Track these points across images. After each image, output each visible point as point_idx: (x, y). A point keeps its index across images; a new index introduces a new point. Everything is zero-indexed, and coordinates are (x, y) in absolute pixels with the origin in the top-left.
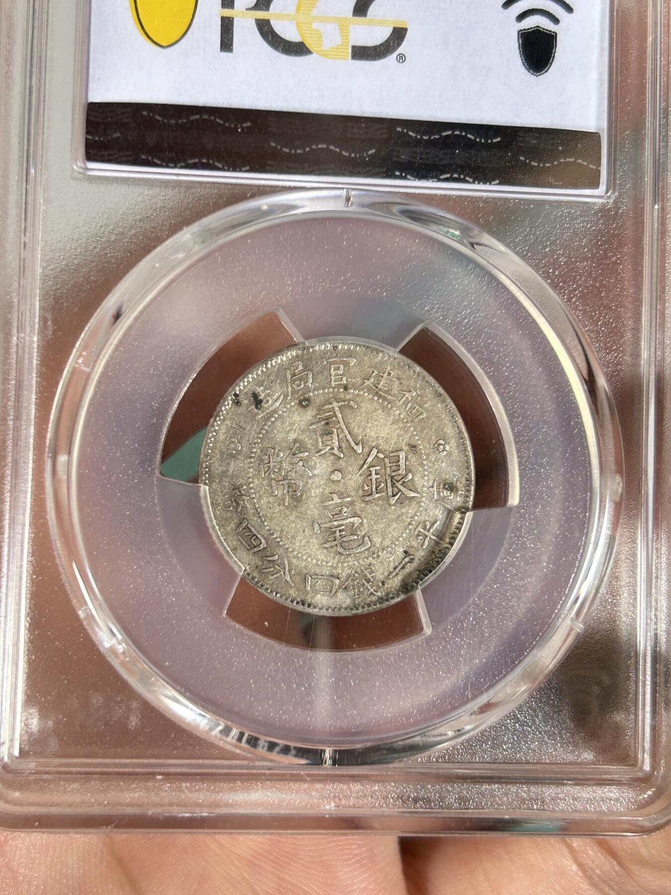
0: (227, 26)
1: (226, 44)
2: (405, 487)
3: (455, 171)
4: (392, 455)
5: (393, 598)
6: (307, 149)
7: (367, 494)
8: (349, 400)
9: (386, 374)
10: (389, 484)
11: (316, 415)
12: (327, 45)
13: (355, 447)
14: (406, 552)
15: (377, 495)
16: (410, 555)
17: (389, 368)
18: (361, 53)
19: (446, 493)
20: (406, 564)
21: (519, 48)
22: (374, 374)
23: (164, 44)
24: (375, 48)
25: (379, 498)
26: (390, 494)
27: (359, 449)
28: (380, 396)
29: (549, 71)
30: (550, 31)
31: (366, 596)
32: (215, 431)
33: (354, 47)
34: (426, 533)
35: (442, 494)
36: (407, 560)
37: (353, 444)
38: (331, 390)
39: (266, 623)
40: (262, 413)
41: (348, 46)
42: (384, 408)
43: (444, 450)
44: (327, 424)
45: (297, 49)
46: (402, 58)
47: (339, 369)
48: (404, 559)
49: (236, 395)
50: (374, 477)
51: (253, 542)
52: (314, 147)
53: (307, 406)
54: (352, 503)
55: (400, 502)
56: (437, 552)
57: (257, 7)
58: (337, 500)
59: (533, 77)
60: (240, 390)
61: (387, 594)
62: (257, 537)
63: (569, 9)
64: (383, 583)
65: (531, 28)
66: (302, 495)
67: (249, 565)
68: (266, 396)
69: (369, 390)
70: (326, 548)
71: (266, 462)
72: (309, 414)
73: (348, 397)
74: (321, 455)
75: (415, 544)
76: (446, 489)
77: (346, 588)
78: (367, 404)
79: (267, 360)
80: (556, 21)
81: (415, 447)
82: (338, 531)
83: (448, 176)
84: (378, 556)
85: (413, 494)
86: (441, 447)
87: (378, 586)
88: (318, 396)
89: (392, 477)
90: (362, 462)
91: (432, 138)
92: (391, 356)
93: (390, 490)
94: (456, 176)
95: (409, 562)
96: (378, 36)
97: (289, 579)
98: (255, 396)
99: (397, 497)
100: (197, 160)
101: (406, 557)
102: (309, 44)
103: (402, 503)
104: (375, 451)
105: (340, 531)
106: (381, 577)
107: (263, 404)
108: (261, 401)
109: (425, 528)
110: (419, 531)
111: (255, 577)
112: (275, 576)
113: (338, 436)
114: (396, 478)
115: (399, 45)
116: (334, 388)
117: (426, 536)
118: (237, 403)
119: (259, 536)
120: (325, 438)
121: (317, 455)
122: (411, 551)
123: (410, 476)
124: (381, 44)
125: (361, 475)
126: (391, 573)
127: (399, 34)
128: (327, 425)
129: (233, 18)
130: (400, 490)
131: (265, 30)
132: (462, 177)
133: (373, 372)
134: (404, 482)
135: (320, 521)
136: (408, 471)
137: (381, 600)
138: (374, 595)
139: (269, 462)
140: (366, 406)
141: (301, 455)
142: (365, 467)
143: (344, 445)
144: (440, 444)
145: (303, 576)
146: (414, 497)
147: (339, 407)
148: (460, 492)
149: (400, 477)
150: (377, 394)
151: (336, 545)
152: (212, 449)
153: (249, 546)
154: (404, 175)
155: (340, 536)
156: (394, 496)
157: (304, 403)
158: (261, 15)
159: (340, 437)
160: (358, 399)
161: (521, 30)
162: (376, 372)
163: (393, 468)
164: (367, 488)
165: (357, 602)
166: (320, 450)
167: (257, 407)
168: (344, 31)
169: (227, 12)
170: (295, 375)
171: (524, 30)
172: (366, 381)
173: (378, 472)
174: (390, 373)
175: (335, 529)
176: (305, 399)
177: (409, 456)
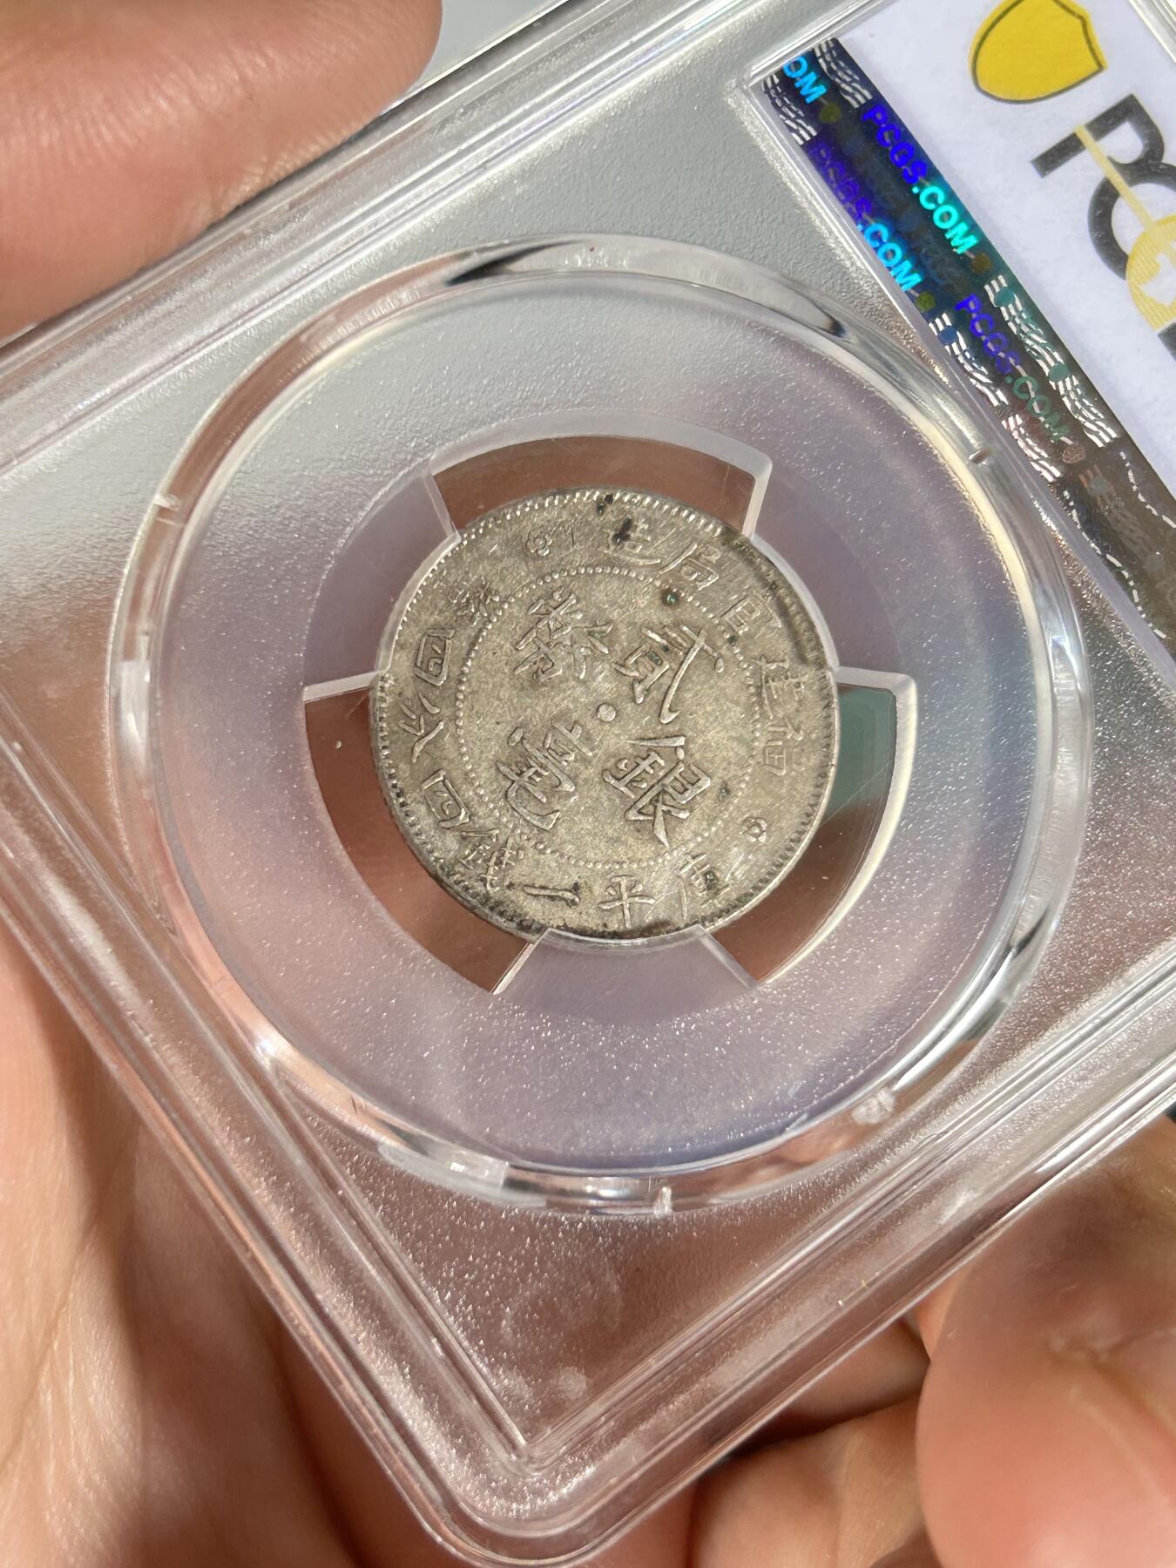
0: (1068, 147)
1: (1050, 160)
2: (664, 818)
3: (1131, 569)
4: (693, 768)
5: (501, 914)
6: (1002, 354)
7: (614, 772)
8: (721, 656)
9: (794, 681)
10: (651, 795)
11: (668, 626)
12: (1151, 290)
13: (666, 711)
14: (576, 886)
15: (623, 789)
16: (577, 895)
17: (804, 679)
19: (699, 882)
20: (562, 899)
22: (781, 664)
23: (982, 85)
25: (623, 796)
26: (640, 805)
27: (668, 718)
28: (759, 694)
31: (475, 874)
32: (542, 506)
34: (625, 896)
35: (693, 877)
36: (568, 895)
37: (667, 705)
38: (716, 622)
39: (339, 745)
40: (614, 550)
42: (749, 709)
43: (756, 836)
44: (666, 649)
45: (1115, 257)
47: (751, 611)
48: (566, 890)
49: (609, 499)
50: (645, 765)
51: (432, 663)
52: (1012, 361)
53: (670, 604)
54: (585, 761)
55: (639, 828)
57: (1123, 168)
58: (575, 736)
60: (620, 499)
61: (499, 903)
62: (441, 665)
64: (511, 886)
66: (544, 685)
67: (395, 681)
68: (638, 539)
69: (756, 673)
70: (498, 769)
71: (553, 604)
72: (661, 615)
73: (724, 651)
74: (618, 671)
75: (598, 890)
76: (706, 879)
77: (464, 838)
78: (734, 680)
79: (687, 507)
81: (728, 792)
82: (533, 770)
83: (1118, 564)
84: (542, 852)
85: (662, 836)
86: (757, 831)
87: (503, 880)
88: (694, 609)
89: (665, 792)
90: (652, 735)
91: (1148, 507)
93: (646, 800)
94: (1126, 574)
95: (567, 902)
97: (418, 749)
98: (629, 525)
99: (641, 818)
101: (570, 891)
102: (1133, 266)
103: (638, 831)
104: (681, 741)
105: (536, 774)
106: (516, 881)
107: (626, 543)
108: (627, 538)
109: (630, 889)
110: (620, 885)
111: (385, 701)
112: (407, 728)
113: (662, 675)
114: (667, 797)
116: (721, 623)
117: (620, 899)
118: (600, 508)
119: (445, 669)
120: (646, 660)
121: (614, 666)
122: (585, 893)
123: (683, 815)
125: (634, 745)
126: (533, 886)
128: (665, 651)
129: (1084, 148)
130: (654, 815)
131: (1105, 199)
132: (1131, 583)
133: (783, 661)
134: (669, 812)
135: (528, 735)
136: (690, 807)
137: (486, 900)
138: (485, 886)
139: (555, 609)
140: (730, 685)
141: (597, 644)
142: (649, 744)
143: (655, 693)
144: (759, 826)
145: (436, 767)
146: (660, 842)
147: (702, 649)
148: (716, 901)
149: (672, 803)
150: (759, 688)
151: (513, 782)
152: (515, 519)
153: (422, 662)
154: (1072, 504)
155: (530, 777)
156: (640, 812)
157: (669, 598)
158: (1118, 180)
159: (663, 681)
160: (732, 667)
163: (678, 785)
164: (622, 767)
166: (623, 666)
167: (616, 537)
169: (1086, 137)
170: (698, 558)
172: (764, 660)
173: (656, 766)
174: (799, 686)
175: (532, 763)
176: (676, 596)
177: (709, 794)
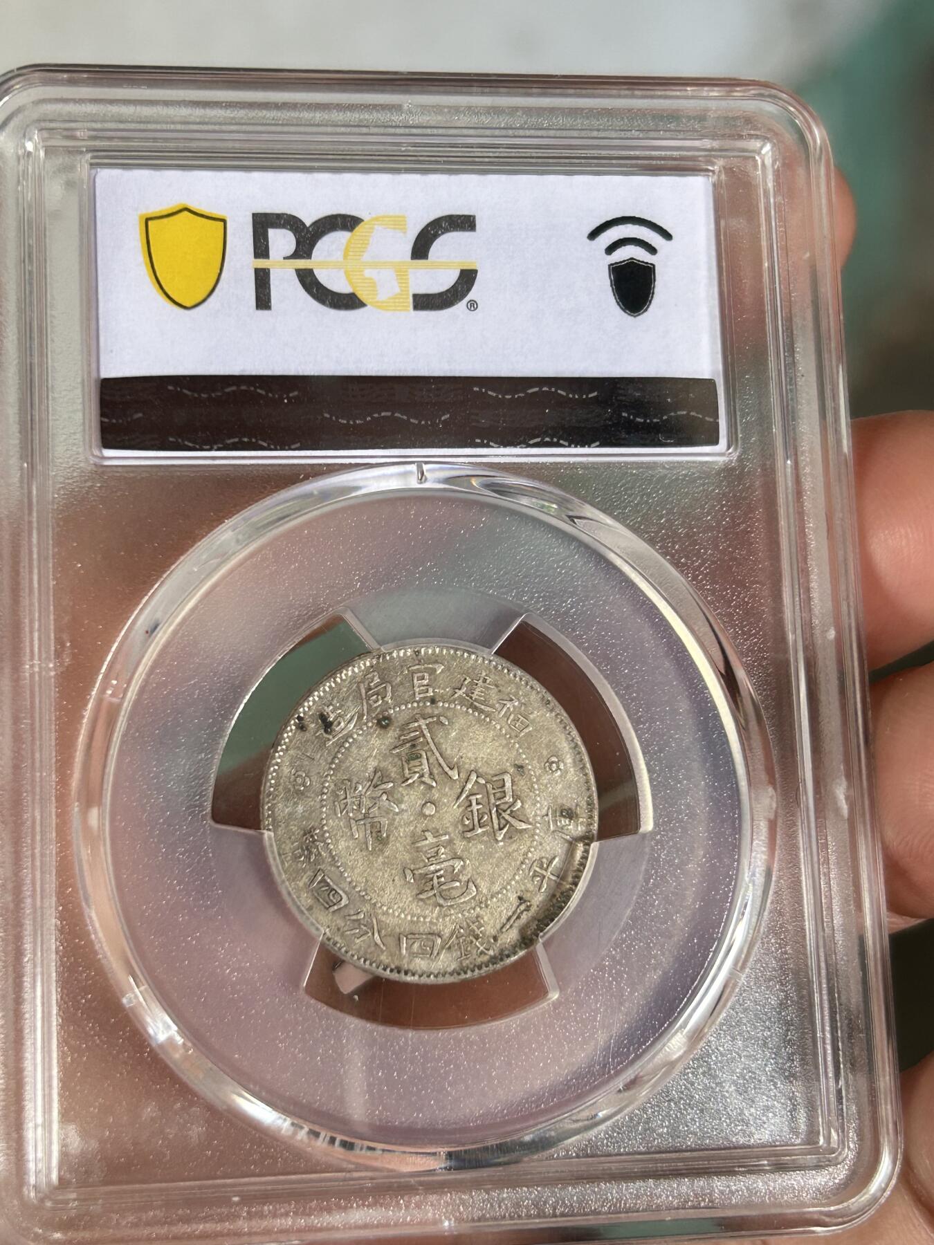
0: (262, 280)
1: (263, 301)
2: (514, 817)
3: (546, 434)
4: (495, 779)
5: (508, 956)
6: (368, 419)
7: (466, 829)
8: (438, 716)
9: (481, 681)
10: (494, 816)
11: (400, 736)
12: (383, 296)
13: (450, 773)
14: (520, 898)
15: (480, 831)
16: (525, 901)
17: (484, 674)
18: (424, 302)
19: (565, 822)
20: (522, 913)
21: (611, 286)
22: (466, 682)
23: (188, 305)
24: (441, 294)
25: (484, 834)
26: (496, 826)
27: (455, 775)
28: (475, 709)
29: (649, 309)
30: (647, 263)
31: (475, 956)
32: (277, 764)
33: (415, 296)
34: (544, 873)
35: (559, 824)
36: (523, 907)
37: (447, 769)
38: (415, 705)
39: (356, 997)
40: (334, 737)
41: (408, 294)
42: (479, 720)
43: (558, 768)
44: (414, 746)
45: (349, 302)
46: (473, 305)
47: (423, 678)
48: (518, 906)
49: (299, 718)
50: (475, 807)
51: (331, 898)
52: (376, 415)
53: (388, 725)
54: (450, 841)
55: (509, 837)
56: (558, 895)
57: (296, 255)
58: (431, 839)
59: (630, 319)
60: (305, 713)
61: (502, 951)
62: (336, 892)
63: (667, 235)
64: (495, 938)
65: (624, 261)
66: (388, 836)
67: (329, 926)
68: (336, 718)
69: (462, 701)
70: (422, 900)
71: (343, 797)
72: (392, 734)
73: (436, 712)
74: (409, 785)
75: (530, 886)
76: (564, 817)
77: (450, 948)
78: (463, 719)
79: (335, 674)
80: (652, 250)
81: (522, 767)
82: (435, 878)
83: (539, 440)
84: (487, 906)
85: (524, 826)
86: (554, 765)
87: (489, 942)
88: (399, 713)
89: (497, 806)
90: (460, 790)
91: (516, 396)
92: (485, 659)
93: (495, 821)
94: (547, 439)
95: (525, 910)
96: (444, 280)
97: (379, 941)
98: (323, 718)
99: (505, 830)
100: (236, 440)
101: (521, 904)
102: (362, 295)
103: (511, 838)
104: (474, 777)
105: (438, 877)
106: (493, 932)
107: (333, 727)
108: (331, 723)
109: (541, 867)
110: (535, 871)
111: (337, 943)
112: (361, 939)
113: (428, 759)
114: (502, 807)
115: (469, 290)
116: (418, 702)
117: (544, 877)
118: (302, 727)
119: (341, 892)
120: (413, 763)
121: (404, 785)
122: (527, 896)
123: (519, 804)
124: (447, 291)
125: (458, 807)
126: (504, 925)
127: (467, 278)
128: (412, 750)
129: (269, 270)
130: (507, 822)
131: (308, 281)
132: (555, 440)
133: (465, 679)
134: (512, 811)
135: (412, 867)
136: (516, 797)
137: (494, 960)
138: (485, 954)
139: (346, 798)
140: (459, 721)
141: (384, 786)
142: (464, 796)
143: (435, 771)
144: (553, 762)
145: (397, 937)
146: (525, 830)
147: (427, 725)
148: (581, 820)
149: (507, 806)
150: (472, 706)
151: (435, 895)
152: (277, 785)
153: (327, 903)
154: (485, 442)
155: (438, 883)
156: (501, 829)
157: (383, 723)
158: (302, 264)
159: (431, 761)
160: (449, 714)
161: (612, 264)
162: (468, 680)
163: (498, 795)
164: (467, 822)
165: (464, 965)
166: (408, 779)
167: (326, 731)
168: (401, 275)
169: (262, 263)
170: (370, 689)
171: (616, 263)
172: (457, 691)
173: (480, 801)
174: (486, 680)
175: (431, 876)
176: (385, 718)
177: (516, 779)
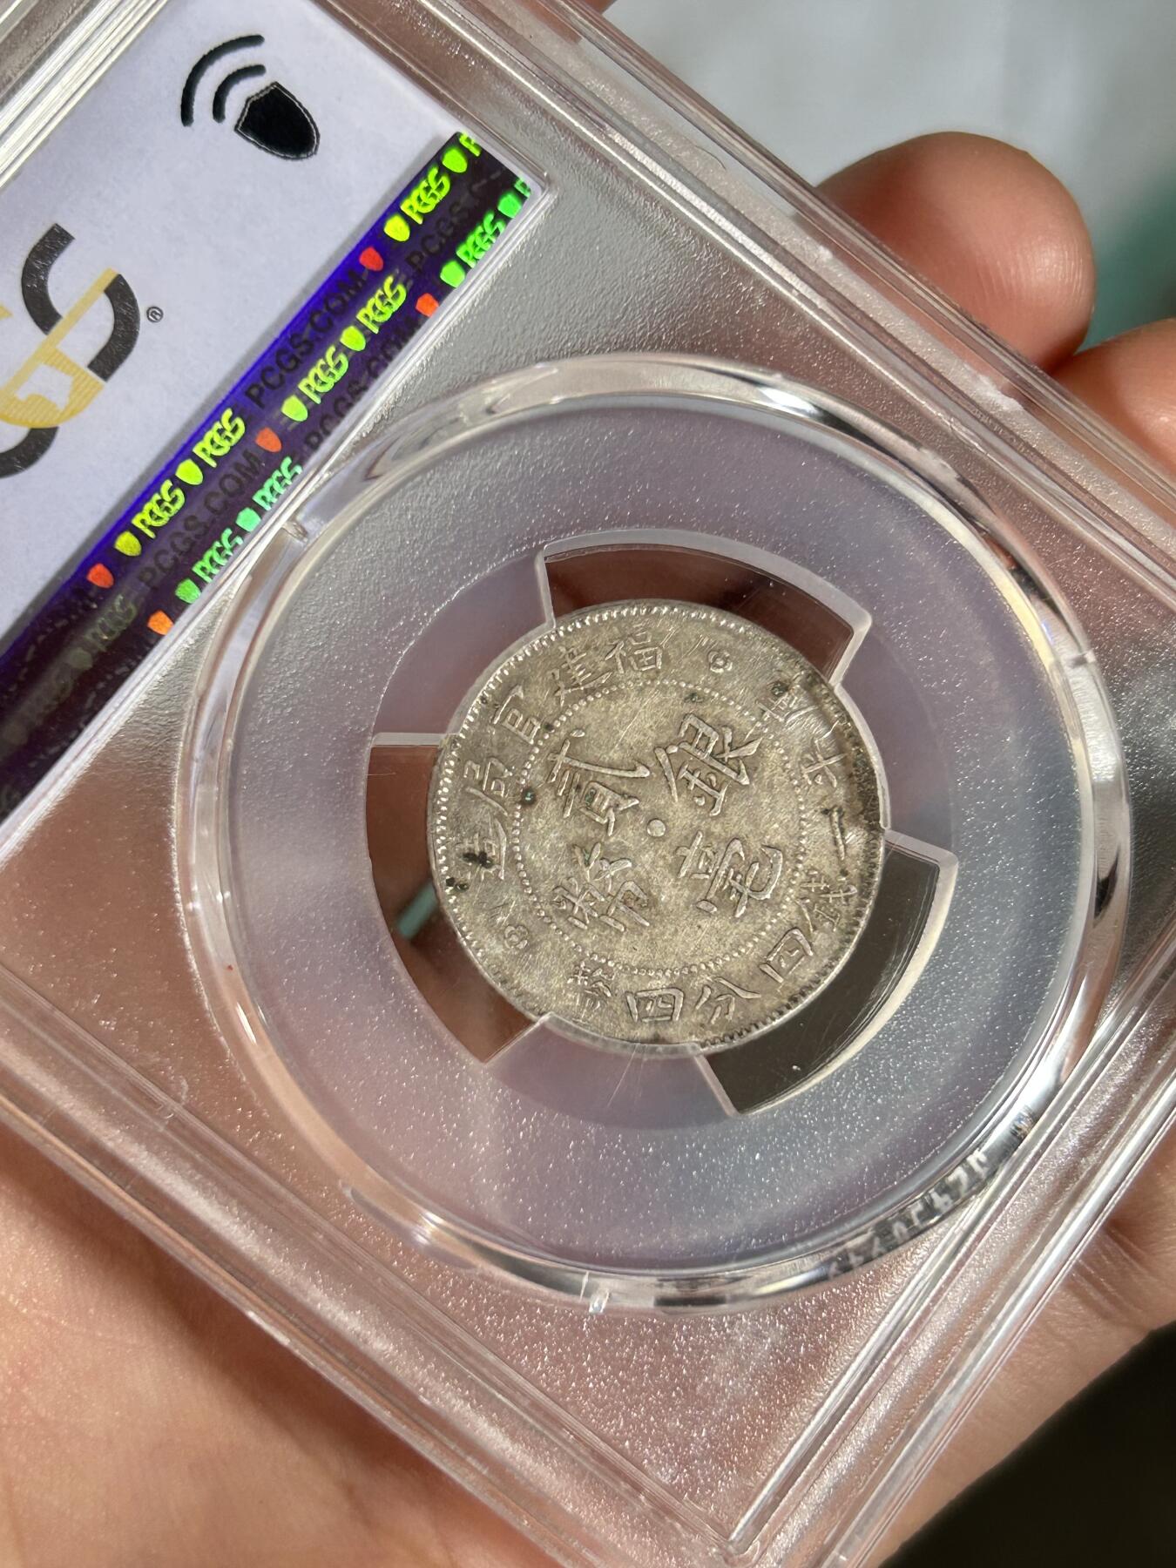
2: (737, 748)
4: (682, 734)
5: (872, 875)
7: (709, 808)
8: (568, 736)
9: (568, 660)
10: (719, 766)
11: (556, 793)
12: (61, 400)
13: (636, 775)
14: (826, 812)
15: (723, 794)
16: (832, 810)
17: (563, 650)
18: (107, 362)
19: (785, 700)
20: (840, 821)
21: (260, 147)
22: (558, 677)
24: (113, 337)
25: (728, 793)
26: (733, 775)
27: (643, 772)
28: (592, 691)
29: (320, 131)
30: (267, 88)
31: (845, 908)
32: (480, 946)
33: (91, 366)
34: (819, 766)
35: (782, 708)
36: (835, 815)
37: (631, 775)
38: (537, 751)
39: (795, 1067)
40: (499, 864)
41: (83, 373)
42: (610, 697)
43: (726, 659)
44: (579, 788)
45: (36, 443)
46: (155, 313)
47: (515, 718)
48: (831, 821)
49: (450, 882)
50: (694, 779)
51: (664, 1006)
53: (534, 796)
54: (709, 835)
55: (753, 770)
56: (853, 770)
58: (689, 853)
59: (313, 159)
60: (447, 872)
61: (862, 878)
62: (661, 996)
63: (254, 40)
64: (844, 873)
65: (244, 110)
66: (649, 894)
67: (691, 1034)
68: (481, 844)
69: (572, 699)
71: (570, 907)
72: (548, 804)
73: (563, 733)
74: (615, 829)
75: (821, 792)
76: (779, 696)
77: (814, 928)
78: (592, 713)
80: (257, 70)
81: (693, 696)
82: (733, 882)
85: (755, 745)
86: (718, 660)
87: (842, 882)
88: (531, 774)
89: (712, 755)
90: (663, 780)
92: (550, 632)
93: (727, 771)
95: (840, 818)
96: (99, 323)
97: (749, 996)
98: (470, 856)
99: (743, 769)
101: (830, 816)
102: (41, 423)
103: (756, 769)
104: (662, 755)
105: (734, 878)
106: (835, 870)
107: (489, 855)
108: (483, 854)
109: (811, 764)
110: (809, 774)
111: (714, 1040)
112: (731, 1010)
113: (605, 786)
114: (716, 751)
115: (134, 302)
116: (536, 745)
117: (823, 770)
118: (461, 888)
120: (595, 805)
121: (610, 834)
122: (825, 805)
123: (728, 731)
124: (116, 326)
125: (679, 796)
126: (837, 852)
127: (119, 292)
128: (581, 791)
130: (737, 759)
133: (554, 675)
134: (730, 744)
135: (702, 895)
136: (719, 728)
137: (863, 893)
138: (851, 896)
139: (574, 905)
140: (591, 717)
141: (594, 856)
142: (672, 780)
143: (625, 788)
144: (715, 659)
145: (760, 973)
146: (759, 747)
147: (568, 756)
148: (797, 681)
149: (721, 744)
150: (586, 693)
151: (749, 897)
153: (666, 1015)
155: (740, 883)
156: (738, 772)
157: (528, 798)
159: (609, 784)
160: (576, 721)
161: (236, 126)
162: (557, 672)
163: (702, 745)
164: (702, 803)
165: (843, 927)
166: (607, 825)
167: (489, 866)
168: (59, 362)
170: (481, 782)
171: (239, 121)
172: (558, 693)
173: (691, 768)
174: (572, 653)
175: (727, 884)
176: (527, 790)
177: (701, 712)
